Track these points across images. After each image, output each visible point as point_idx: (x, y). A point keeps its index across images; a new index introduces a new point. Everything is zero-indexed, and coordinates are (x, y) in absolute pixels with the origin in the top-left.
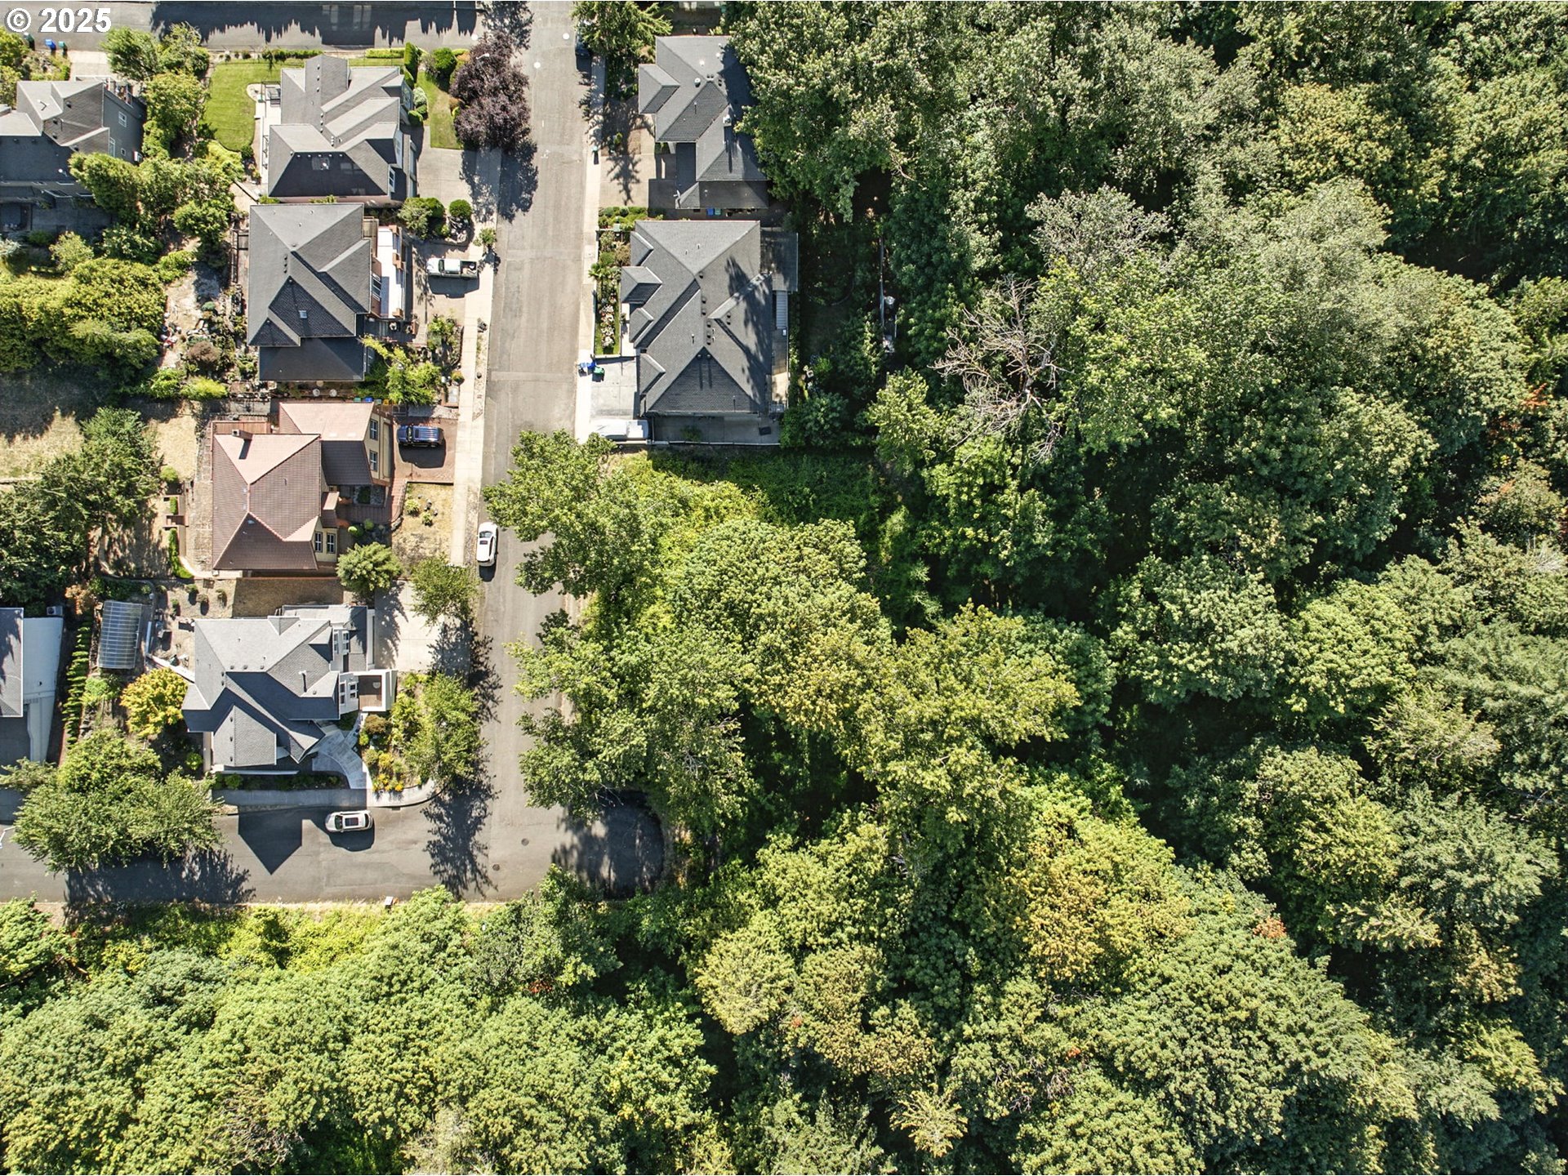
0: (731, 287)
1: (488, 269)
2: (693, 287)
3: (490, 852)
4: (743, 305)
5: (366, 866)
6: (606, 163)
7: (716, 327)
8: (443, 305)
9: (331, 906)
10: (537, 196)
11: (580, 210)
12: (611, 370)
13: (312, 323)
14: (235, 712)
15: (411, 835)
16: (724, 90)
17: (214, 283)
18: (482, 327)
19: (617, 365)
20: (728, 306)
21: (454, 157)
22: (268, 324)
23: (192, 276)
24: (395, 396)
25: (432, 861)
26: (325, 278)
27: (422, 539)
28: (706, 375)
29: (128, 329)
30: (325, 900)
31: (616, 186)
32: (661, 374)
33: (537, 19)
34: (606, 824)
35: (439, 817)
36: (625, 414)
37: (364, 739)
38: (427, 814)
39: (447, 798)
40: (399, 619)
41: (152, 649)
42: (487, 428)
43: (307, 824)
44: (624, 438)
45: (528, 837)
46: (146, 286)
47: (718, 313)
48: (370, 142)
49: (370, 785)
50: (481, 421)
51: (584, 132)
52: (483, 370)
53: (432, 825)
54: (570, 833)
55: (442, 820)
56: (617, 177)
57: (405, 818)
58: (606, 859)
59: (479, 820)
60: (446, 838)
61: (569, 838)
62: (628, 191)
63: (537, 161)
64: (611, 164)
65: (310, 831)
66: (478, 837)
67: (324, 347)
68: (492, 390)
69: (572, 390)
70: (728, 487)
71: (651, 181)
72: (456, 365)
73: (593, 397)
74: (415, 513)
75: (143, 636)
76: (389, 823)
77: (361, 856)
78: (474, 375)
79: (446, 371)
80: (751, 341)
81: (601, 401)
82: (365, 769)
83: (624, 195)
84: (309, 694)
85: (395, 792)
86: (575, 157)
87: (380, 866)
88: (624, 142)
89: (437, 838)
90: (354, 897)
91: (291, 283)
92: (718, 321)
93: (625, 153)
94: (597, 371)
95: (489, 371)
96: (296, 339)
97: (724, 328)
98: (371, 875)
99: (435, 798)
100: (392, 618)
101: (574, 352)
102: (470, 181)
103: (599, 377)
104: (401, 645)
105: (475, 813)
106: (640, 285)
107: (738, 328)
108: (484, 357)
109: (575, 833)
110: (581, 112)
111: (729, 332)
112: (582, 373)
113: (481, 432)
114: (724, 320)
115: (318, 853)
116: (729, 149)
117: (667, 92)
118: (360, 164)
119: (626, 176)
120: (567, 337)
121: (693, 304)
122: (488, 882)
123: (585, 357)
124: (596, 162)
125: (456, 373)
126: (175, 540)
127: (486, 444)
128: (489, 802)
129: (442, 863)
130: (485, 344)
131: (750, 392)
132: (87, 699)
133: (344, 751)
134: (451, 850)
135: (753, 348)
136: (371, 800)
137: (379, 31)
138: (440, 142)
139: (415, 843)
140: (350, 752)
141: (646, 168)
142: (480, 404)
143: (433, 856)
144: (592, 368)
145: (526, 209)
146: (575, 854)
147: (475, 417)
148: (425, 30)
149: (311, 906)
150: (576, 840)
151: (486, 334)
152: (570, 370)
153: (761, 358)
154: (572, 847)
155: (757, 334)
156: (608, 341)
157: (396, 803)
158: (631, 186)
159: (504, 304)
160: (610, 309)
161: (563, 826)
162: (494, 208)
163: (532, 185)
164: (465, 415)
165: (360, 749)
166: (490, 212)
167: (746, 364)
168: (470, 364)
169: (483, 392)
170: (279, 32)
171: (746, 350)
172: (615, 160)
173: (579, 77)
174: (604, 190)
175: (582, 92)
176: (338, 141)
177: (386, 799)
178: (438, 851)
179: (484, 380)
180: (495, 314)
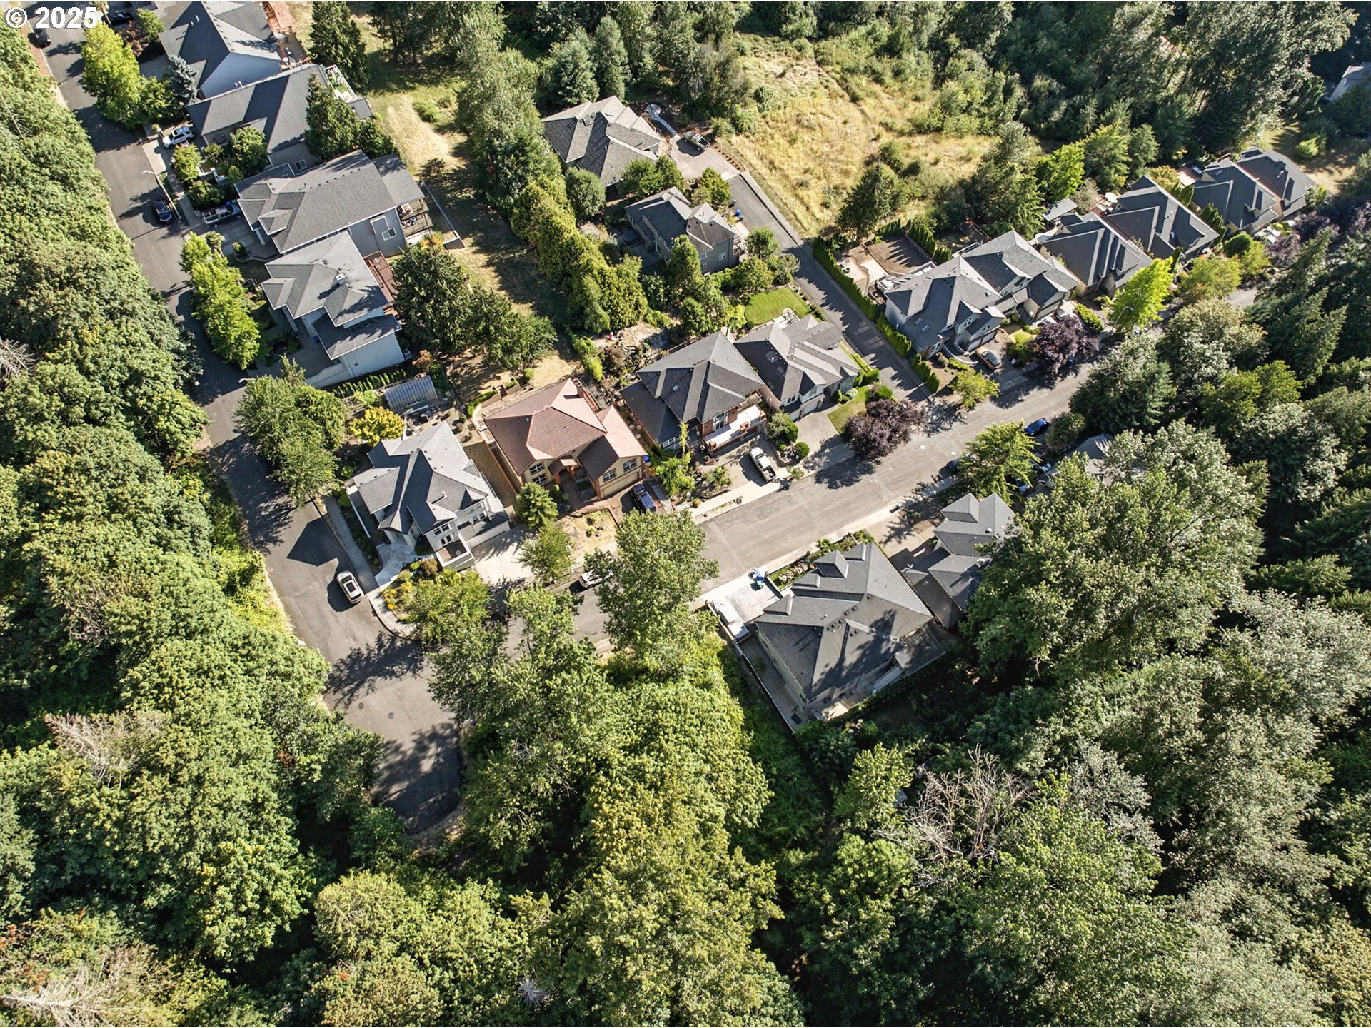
0: (876, 622)
1: (778, 486)
2: (858, 597)
3: (371, 695)
4: (870, 638)
5: (322, 616)
6: (896, 517)
7: (842, 628)
8: (735, 472)
9: (280, 606)
10: (844, 490)
11: (854, 518)
12: (765, 591)
13: (674, 396)
14: (396, 470)
15: (359, 634)
17: (662, 343)
18: (738, 501)
19: (772, 594)
20: (863, 629)
21: (832, 432)
22: (657, 374)
23: (658, 331)
24: (660, 469)
25: (344, 657)
26: (706, 387)
27: (575, 535)
28: (806, 641)
29: (605, 309)
30: (283, 601)
31: (887, 532)
32: (785, 614)
33: (950, 433)
34: (434, 768)
35: (381, 646)
36: (743, 617)
37: (415, 566)
38: (380, 637)
39: (399, 644)
40: (512, 548)
41: (410, 416)
43: (336, 562)
44: (726, 623)
45: (396, 716)
46: (636, 308)
47: (854, 624)
48: (805, 375)
49: (382, 588)
51: (906, 495)
52: (711, 515)
53: (373, 644)
54: (413, 745)
55: (379, 649)
56: (893, 529)
57: (370, 623)
58: (406, 784)
59: (392, 674)
60: (368, 658)
61: (408, 746)
62: (889, 539)
63: (865, 478)
64: (898, 521)
65: (332, 566)
66: (379, 680)
67: (663, 411)
68: (702, 528)
69: (736, 576)
70: (740, 715)
71: (906, 550)
72: (702, 498)
73: (740, 591)
74: (590, 522)
75: (416, 407)
76: (361, 615)
77: (328, 608)
78: (704, 512)
79: (695, 494)
80: (851, 658)
81: (740, 597)
82: (394, 579)
83: (884, 539)
84: (431, 506)
85: (386, 607)
86: (885, 498)
87: (326, 625)
88: (918, 520)
89: (365, 652)
90: (294, 620)
91: (690, 371)
92: (848, 627)
93: (912, 525)
94: (759, 583)
95: (713, 519)
96: (658, 394)
97: (846, 634)
98: (316, 623)
99: (395, 635)
100: (510, 544)
101: (762, 563)
102: (824, 447)
103: (756, 587)
104: (495, 558)
105: (396, 669)
106: (834, 565)
107: (853, 644)
108: (720, 511)
109: (416, 748)
110: (915, 486)
111: (845, 639)
112: (751, 575)
114: (851, 631)
115: (316, 579)
116: (964, 576)
117: (967, 518)
118: (788, 376)
119: (897, 533)
120: (769, 554)
121: (847, 604)
122: (347, 706)
123: (761, 572)
124: (892, 511)
125: (697, 501)
126: (489, 396)
128: (409, 674)
129: (347, 665)
130: (728, 508)
131: (815, 680)
132: (358, 395)
133: (400, 559)
134: (360, 667)
135: (847, 663)
136: (372, 595)
137: (873, 355)
138: (834, 418)
139: (355, 639)
140: (401, 564)
141: (913, 542)
143: (349, 657)
144: (758, 578)
145: (830, 487)
146: (399, 758)
148: (893, 378)
149: (274, 593)
150: (410, 752)
151: (735, 505)
152: (748, 567)
153: (844, 674)
154: (403, 753)
155: (859, 660)
156: (784, 578)
157: (378, 611)
158: (894, 541)
159: (761, 507)
160: (806, 568)
161: (416, 737)
162: (817, 469)
163: (849, 483)
165: (407, 567)
166: (813, 468)
167: (833, 664)
168: (710, 506)
170: (831, 309)
171: (842, 659)
172: (902, 521)
173: (936, 473)
174: (878, 525)
175: (928, 481)
176: (792, 358)
177: (378, 604)
178: (356, 657)
179: (705, 519)
180: (752, 504)
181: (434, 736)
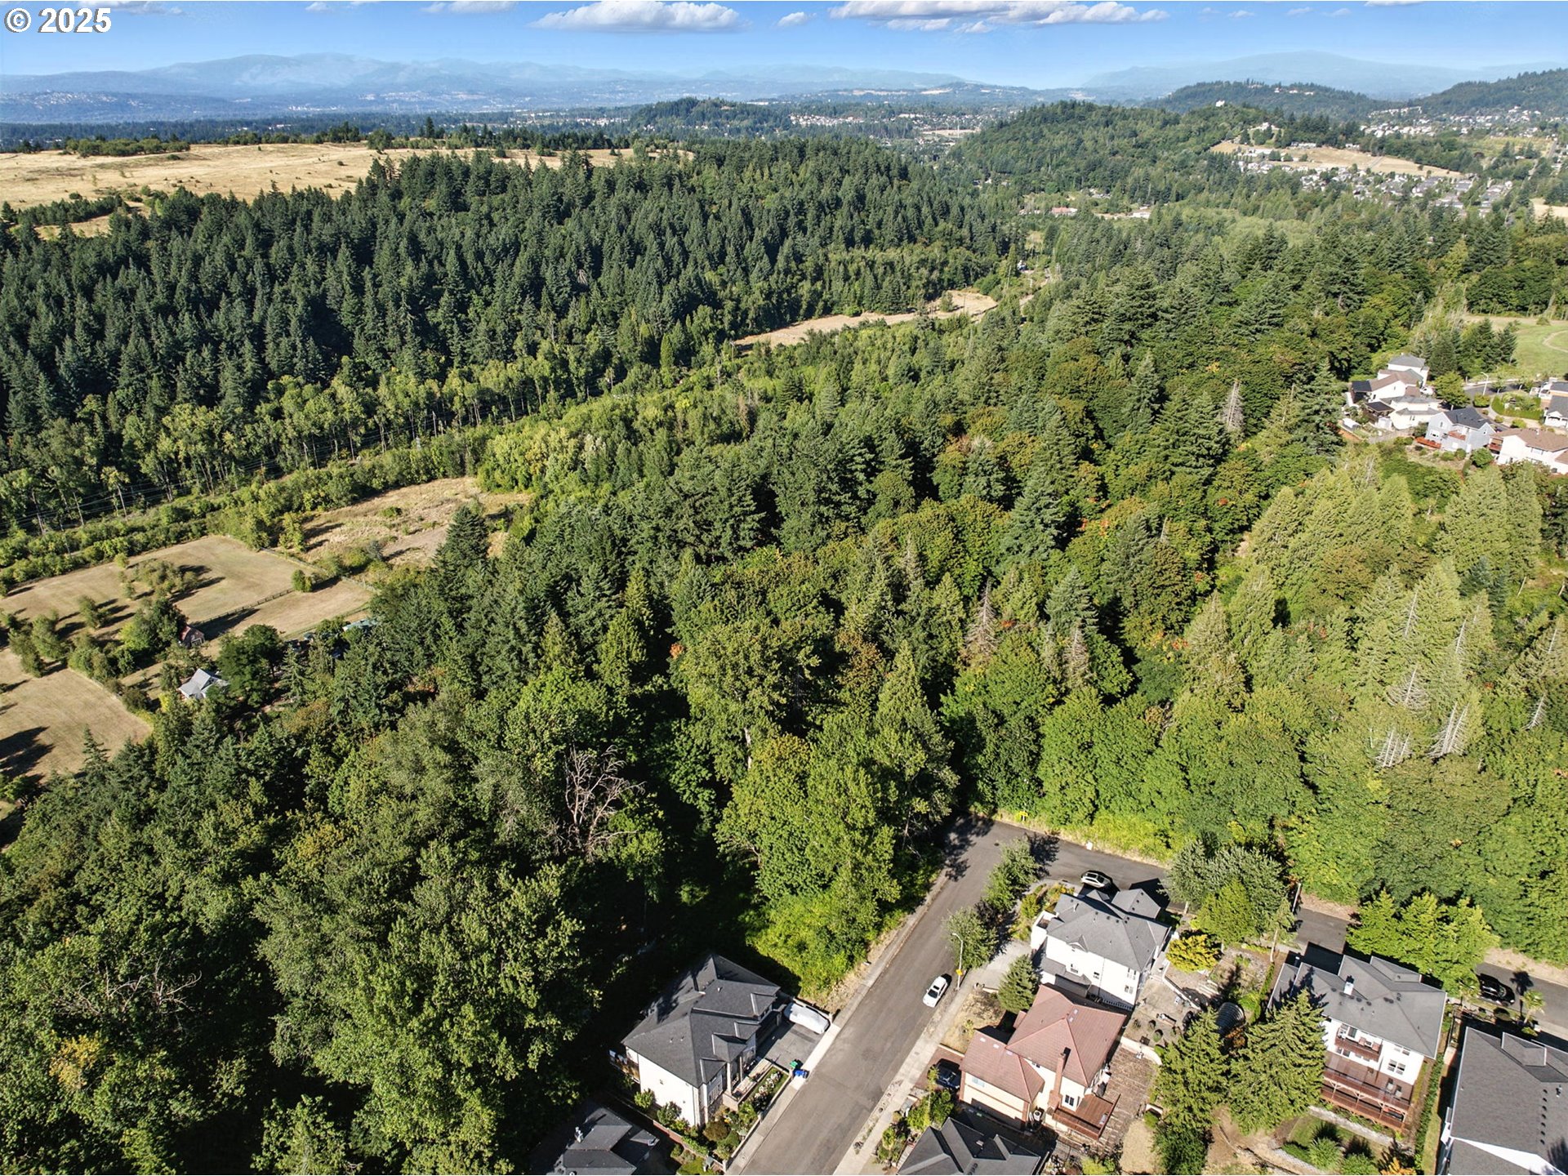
0: (673, 1008)
3: (1022, 846)
4: (674, 998)
5: (1096, 864)
7: (702, 988)
9: (1128, 856)
12: (787, 1062)
15: (1062, 867)
16: (561, 1158)
18: (858, 1145)
20: (684, 998)
25: (1057, 854)
26: (946, 1149)
27: (979, 1015)
30: (1130, 859)
32: (756, 993)
34: (947, 837)
35: (1042, 870)
36: (795, 1030)
42: (896, 1070)
45: (994, 845)
47: (693, 996)
49: (1076, 894)
50: (898, 1078)
52: (876, 1113)
53: (1048, 868)
54: (971, 840)
60: (1043, 862)
61: (973, 838)
68: (877, 1095)
69: (822, 1064)
72: (894, 1125)
73: (810, 1053)
76: (1073, 877)
78: (885, 1113)
79: (903, 1123)
81: (806, 1047)
87: (1089, 861)
90: (1112, 856)
95: (871, 1110)
96: (997, 1140)
101: (803, 1092)
103: (797, 1062)
108: (869, 1123)
109: (967, 839)
112: (807, 1073)
113: (901, 1070)
120: (800, 1105)
122: (1030, 839)
123: (798, 1082)
125: (899, 1118)
127: (902, 1062)
129: (1051, 852)
130: (864, 1132)
134: (1043, 855)
136: (1079, 888)
139: (1062, 864)
142: (891, 1089)
143: (1055, 856)
147: (900, 1083)
149: (1139, 859)
150: (969, 836)
151: (859, 1139)
152: (814, 1081)
154: (972, 834)
157: (1064, 882)
161: (972, 844)
164: (907, 1086)
168: (881, 1123)
169: (884, 1098)
177: (1069, 886)
178: (1051, 857)
179: (880, 1105)
180: (843, 1153)
181: (962, 847)
